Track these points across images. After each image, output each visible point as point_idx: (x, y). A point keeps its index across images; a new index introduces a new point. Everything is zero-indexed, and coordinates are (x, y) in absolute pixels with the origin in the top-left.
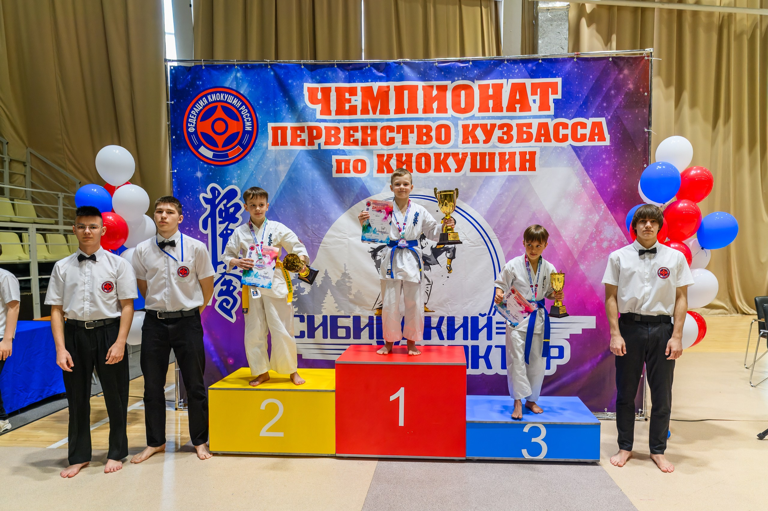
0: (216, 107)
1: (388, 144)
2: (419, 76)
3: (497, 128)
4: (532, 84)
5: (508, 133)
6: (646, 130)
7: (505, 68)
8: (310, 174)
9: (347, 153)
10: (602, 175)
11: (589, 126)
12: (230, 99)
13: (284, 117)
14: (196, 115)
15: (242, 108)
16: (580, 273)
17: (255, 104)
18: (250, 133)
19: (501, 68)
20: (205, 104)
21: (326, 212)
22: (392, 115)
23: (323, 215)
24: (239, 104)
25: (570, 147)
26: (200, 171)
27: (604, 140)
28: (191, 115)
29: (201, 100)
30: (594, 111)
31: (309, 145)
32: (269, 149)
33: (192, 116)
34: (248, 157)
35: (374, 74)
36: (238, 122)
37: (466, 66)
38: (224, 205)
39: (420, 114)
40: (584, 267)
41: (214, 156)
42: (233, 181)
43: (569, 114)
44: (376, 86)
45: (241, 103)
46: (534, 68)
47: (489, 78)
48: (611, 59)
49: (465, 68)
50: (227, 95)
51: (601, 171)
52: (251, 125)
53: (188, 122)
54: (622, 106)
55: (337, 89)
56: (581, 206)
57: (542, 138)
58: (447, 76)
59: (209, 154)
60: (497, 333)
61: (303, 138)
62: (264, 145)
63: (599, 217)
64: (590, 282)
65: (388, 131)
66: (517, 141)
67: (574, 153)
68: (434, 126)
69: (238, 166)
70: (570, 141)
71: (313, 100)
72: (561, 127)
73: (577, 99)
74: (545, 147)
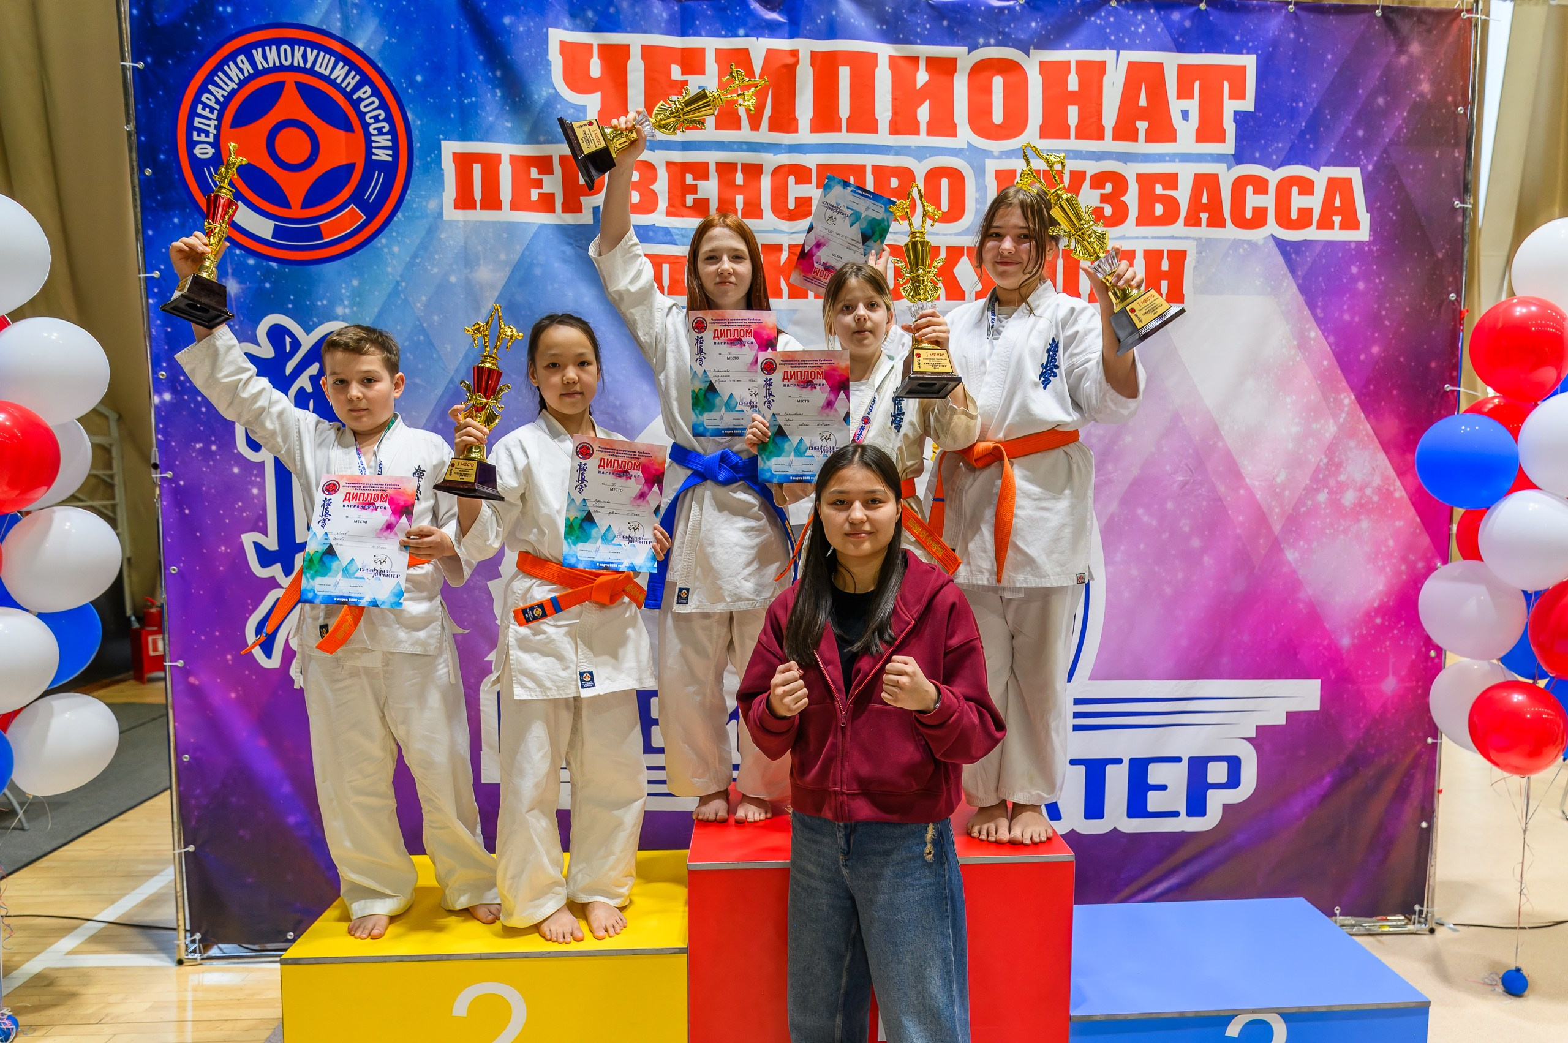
0: (281, 85)
1: (792, 216)
2: (881, 28)
3: (1087, 184)
4: (1181, 68)
5: (1115, 198)
6: (1457, 204)
7: (1112, 19)
8: (570, 294)
9: (676, 237)
10: (1347, 317)
11: (1320, 189)
12: (324, 64)
13: (491, 127)
14: (218, 107)
15: (360, 94)
16: (1285, 570)
17: (402, 83)
18: (389, 169)
19: (1100, 17)
20: (246, 74)
21: (618, 403)
22: (804, 134)
23: (608, 413)
24: (352, 80)
25: (1272, 243)
26: (233, 274)
27: (1356, 226)
28: (200, 106)
29: (231, 64)
30: (1333, 150)
31: (563, 211)
32: (445, 218)
33: (203, 109)
34: (384, 241)
35: (751, 13)
36: (350, 134)
37: (1009, 8)
38: (311, 378)
39: (883, 137)
40: (1297, 555)
41: (278, 232)
42: (340, 311)
43: (1271, 155)
44: (759, 47)
45: (358, 77)
46: (1187, 24)
47: (1068, 45)
48: (1378, 13)
49: (1006, 12)
50: (315, 52)
51: (1345, 307)
52: (390, 144)
53: (191, 128)
54: (1401, 140)
55: (648, 52)
56: (1294, 398)
57: (1202, 215)
58: (957, 33)
59: (264, 228)
60: (1076, 728)
61: (547, 189)
62: (432, 205)
63: (1335, 428)
64: (1310, 593)
65: (792, 179)
66: (1140, 222)
67: (1280, 260)
68: (920, 170)
69: (352, 265)
70: (1272, 227)
71: (577, 79)
72: (1250, 189)
73: (1293, 114)
74: (1209, 240)
